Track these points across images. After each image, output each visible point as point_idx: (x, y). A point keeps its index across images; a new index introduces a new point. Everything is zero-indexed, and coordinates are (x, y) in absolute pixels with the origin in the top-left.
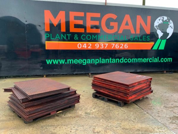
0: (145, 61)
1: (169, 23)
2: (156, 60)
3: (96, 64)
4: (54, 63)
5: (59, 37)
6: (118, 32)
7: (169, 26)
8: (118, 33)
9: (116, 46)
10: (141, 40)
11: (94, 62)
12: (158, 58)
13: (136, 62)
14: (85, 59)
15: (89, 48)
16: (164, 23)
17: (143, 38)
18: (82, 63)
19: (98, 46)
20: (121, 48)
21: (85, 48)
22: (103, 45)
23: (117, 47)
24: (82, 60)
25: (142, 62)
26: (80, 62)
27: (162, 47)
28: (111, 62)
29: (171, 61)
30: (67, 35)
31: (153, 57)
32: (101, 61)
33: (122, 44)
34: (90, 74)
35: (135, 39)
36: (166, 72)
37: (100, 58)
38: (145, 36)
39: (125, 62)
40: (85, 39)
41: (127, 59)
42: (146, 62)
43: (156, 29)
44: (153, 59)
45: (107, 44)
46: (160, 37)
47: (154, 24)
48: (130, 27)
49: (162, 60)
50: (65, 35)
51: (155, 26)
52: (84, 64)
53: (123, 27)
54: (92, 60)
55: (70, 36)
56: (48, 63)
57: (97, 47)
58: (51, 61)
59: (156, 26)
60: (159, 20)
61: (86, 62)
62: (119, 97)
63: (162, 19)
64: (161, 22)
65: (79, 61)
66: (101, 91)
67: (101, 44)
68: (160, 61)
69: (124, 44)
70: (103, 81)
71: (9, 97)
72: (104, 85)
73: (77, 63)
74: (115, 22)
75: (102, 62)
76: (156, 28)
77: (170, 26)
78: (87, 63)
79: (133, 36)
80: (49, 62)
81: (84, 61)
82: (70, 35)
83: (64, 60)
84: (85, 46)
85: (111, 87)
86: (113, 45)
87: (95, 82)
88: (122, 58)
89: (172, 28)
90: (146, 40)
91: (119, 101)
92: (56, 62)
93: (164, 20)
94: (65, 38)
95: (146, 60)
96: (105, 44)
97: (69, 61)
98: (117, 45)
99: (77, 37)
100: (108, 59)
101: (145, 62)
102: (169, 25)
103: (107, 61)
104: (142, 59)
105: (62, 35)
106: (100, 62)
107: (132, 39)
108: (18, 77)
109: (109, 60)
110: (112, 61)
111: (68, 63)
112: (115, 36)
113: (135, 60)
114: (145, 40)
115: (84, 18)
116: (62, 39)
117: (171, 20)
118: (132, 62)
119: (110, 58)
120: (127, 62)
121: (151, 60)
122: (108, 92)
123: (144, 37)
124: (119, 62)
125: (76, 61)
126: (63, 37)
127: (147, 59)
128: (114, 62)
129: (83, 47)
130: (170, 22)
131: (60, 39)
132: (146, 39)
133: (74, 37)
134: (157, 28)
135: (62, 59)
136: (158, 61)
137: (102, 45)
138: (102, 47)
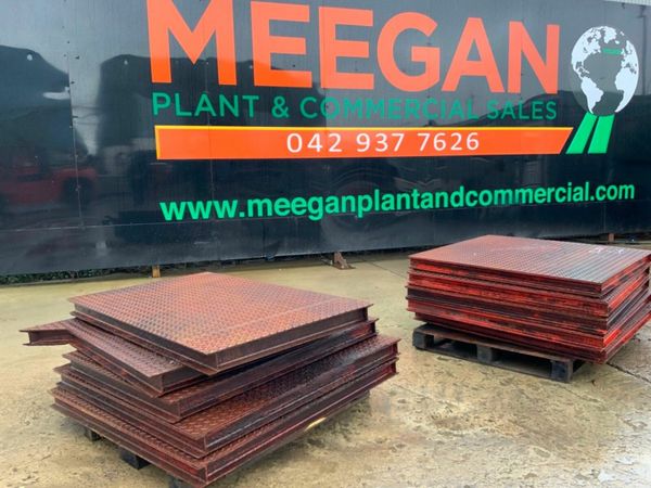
0: (540, 198)
1: (623, 52)
2: (581, 193)
3: (360, 216)
4: (195, 216)
5: (210, 108)
6: (440, 84)
7: (623, 64)
8: (443, 89)
9: (436, 141)
10: (527, 117)
11: (353, 209)
12: (587, 184)
13: (510, 202)
14: (318, 196)
15: (333, 153)
16: (608, 51)
17: (535, 110)
18: (308, 213)
19: (368, 143)
20: (453, 148)
21: (318, 150)
22: (385, 137)
23: (440, 145)
24: (307, 200)
25: (531, 201)
26: (299, 209)
27: (600, 146)
28: (416, 206)
29: (632, 197)
30: (244, 97)
31: (570, 184)
32: (381, 201)
33: (457, 132)
34: (338, 257)
35: (505, 113)
36: (615, 237)
37: (377, 192)
38: (541, 103)
39: (470, 204)
40: (315, 115)
41: (475, 194)
42: (546, 202)
43: (579, 74)
44: (570, 189)
45: (402, 135)
46: (591, 105)
47: (571, 57)
48: (487, 68)
49: (602, 193)
50: (236, 98)
51: (574, 62)
52: (316, 215)
53: (461, 66)
54: (344, 199)
55: (255, 102)
56: (168, 217)
57: (364, 146)
58: (179, 207)
59: (579, 64)
60: (590, 40)
61: (320, 210)
62: (555, 339)
63: (599, 36)
64: (594, 47)
65: (294, 206)
66: (458, 318)
67: (378, 135)
68: (592, 198)
69: (465, 135)
70: (460, 273)
71: (58, 370)
72: (471, 292)
73: (287, 212)
74: (429, 45)
75: (384, 208)
76: (577, 71)
77: (628, 65)
78: (325, 213)
79: (497, 103)
80: (171, 211)
81: (315, 206)
82: (257, 98)
83: (235, 203)
84: (315, 143)
85: (511, 298)
86: (424, 137)
87: (425, 283)
88: (458, 190)
89: (632, 70)
90: (545, 118)
91: (553, 358)
92: (200, 210)
93: (606, 41)
94: (235, 112)
95: (544, 195)
96: (394, 135)
97: (255, 207)
98: (438, 138)
99: (284, 107)
100: (407, 196)
101: (543, 200)
102: (622, 58)
103: (403, 200)
104: (530, 191)
105: (223, 99)
106: (377, 208)
107: (493, 114)
108: (41, 281)
109: (412, 199)
110: (423, 203)
111: (251, 214)
112: (431, 100)
113: (507, 195)
114: (541, 118)
115: (309, 31)
116: (222, 114)
117: (628, 42)
118: (496, 203)
119: (415, 191)
120: (478, 204)
121: (561, 195)
122: (492, 321)
123: (537, 106)
124: (446, 205)
125: (282, 203)
126: (225, 106)
127: (550, 190)
128: (431, 206)
129: (310, 146)
130: (627, 48)
131: (214, 114)
132: (545, 112)
133: (274, 105)
134: (581, 70)
135: (225, 199)
136: (587, 199)
137: (381, 139)
138: (382, 146)
